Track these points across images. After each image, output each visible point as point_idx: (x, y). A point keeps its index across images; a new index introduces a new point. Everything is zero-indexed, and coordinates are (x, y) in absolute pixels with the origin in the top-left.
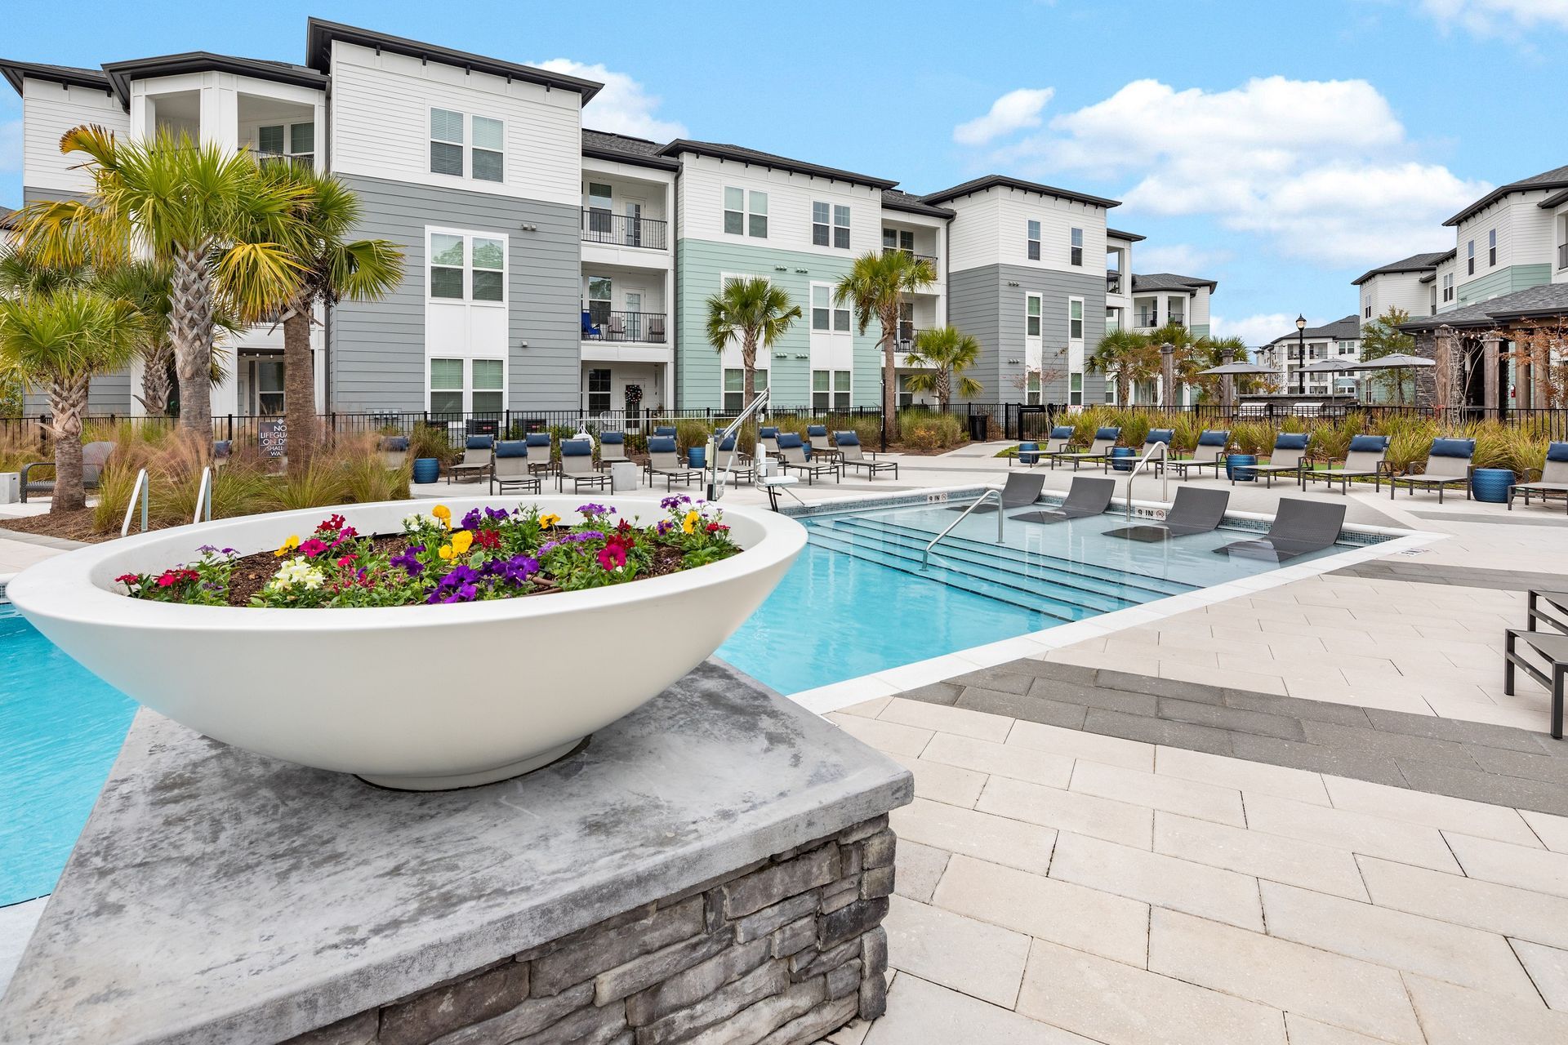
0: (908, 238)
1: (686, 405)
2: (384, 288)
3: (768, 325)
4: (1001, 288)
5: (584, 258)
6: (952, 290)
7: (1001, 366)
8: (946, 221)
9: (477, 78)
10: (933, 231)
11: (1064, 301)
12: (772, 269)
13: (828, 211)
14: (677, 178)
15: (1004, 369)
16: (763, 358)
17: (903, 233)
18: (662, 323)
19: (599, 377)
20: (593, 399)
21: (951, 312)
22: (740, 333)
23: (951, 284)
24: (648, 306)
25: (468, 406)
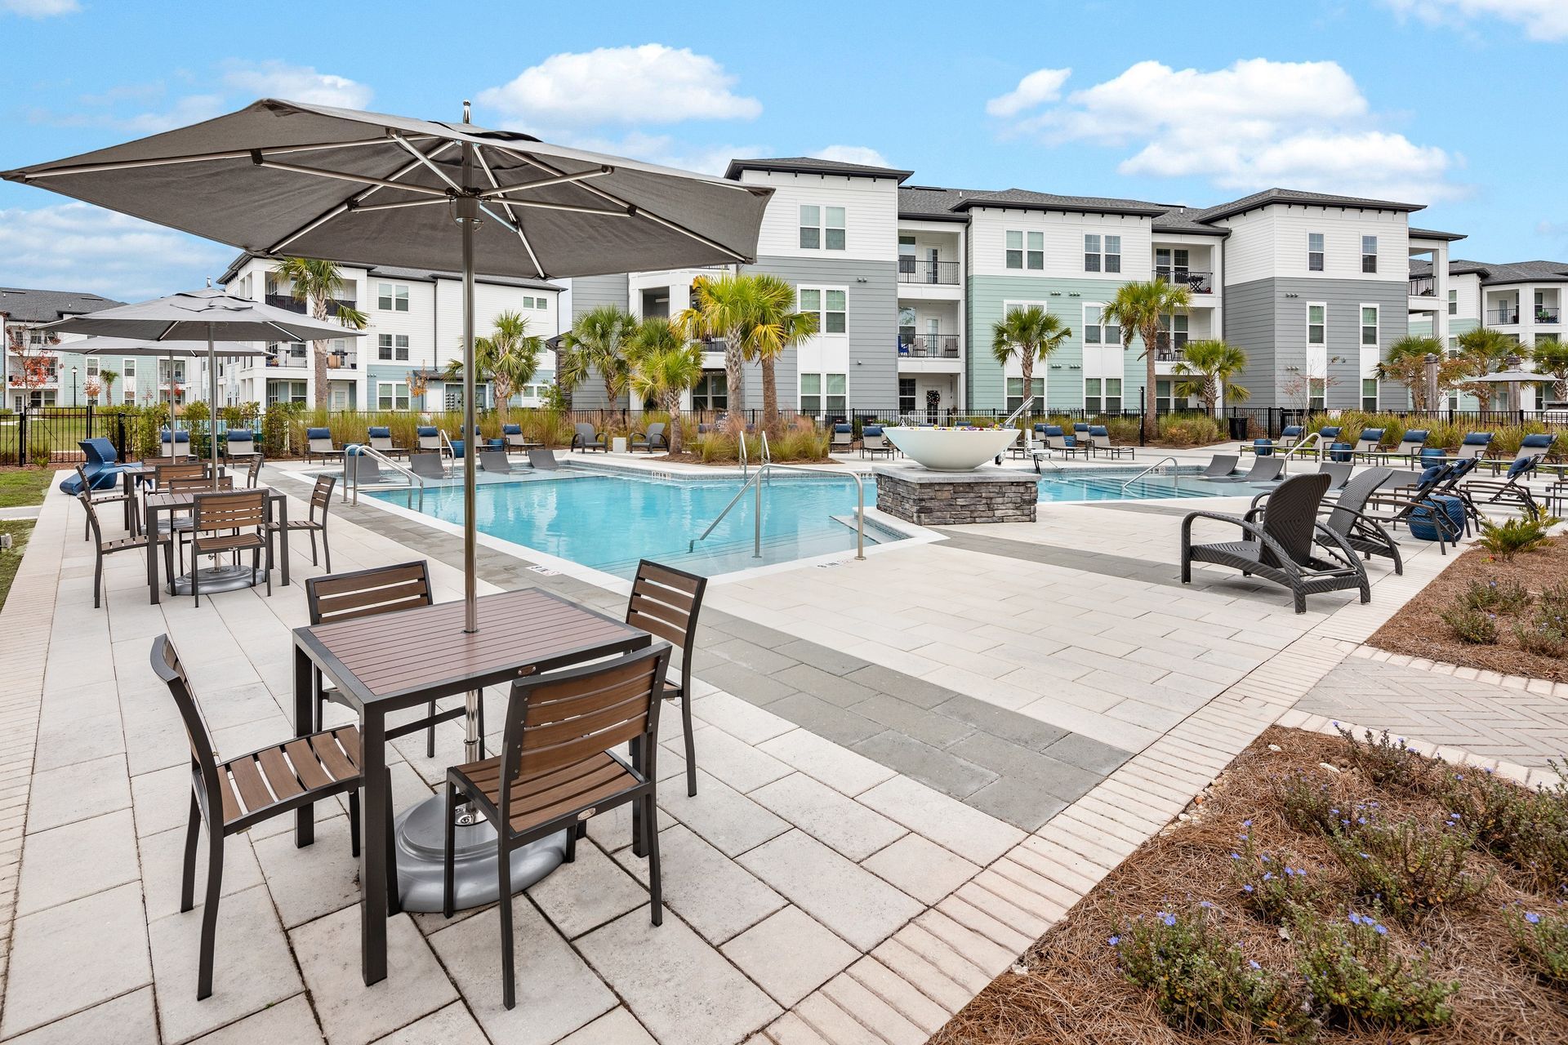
0: (1182, 255)
1: (976, 407)
2: (807, 339)
3: (1043, 345)
4: (1277, 300)
5: (900, 296)
6: (1227, 302)
7: (1277, 373)
8: (1221, 238)
9: (829, 180)
10: (1207, 249)
11: (1355, 308)
12: (1048, 295)
13: (1099, 242)
14: (967, 228)
15: (1280, 376)
16: (1040, 369)
17: (1177, 252)
18: (955, 342)
19: (907, 384)
20: (902, 401)
21: (1227, 323)
22: (1019, 350)
23: (1227, 297)
24: (944, 329)
25: (824, 406)
